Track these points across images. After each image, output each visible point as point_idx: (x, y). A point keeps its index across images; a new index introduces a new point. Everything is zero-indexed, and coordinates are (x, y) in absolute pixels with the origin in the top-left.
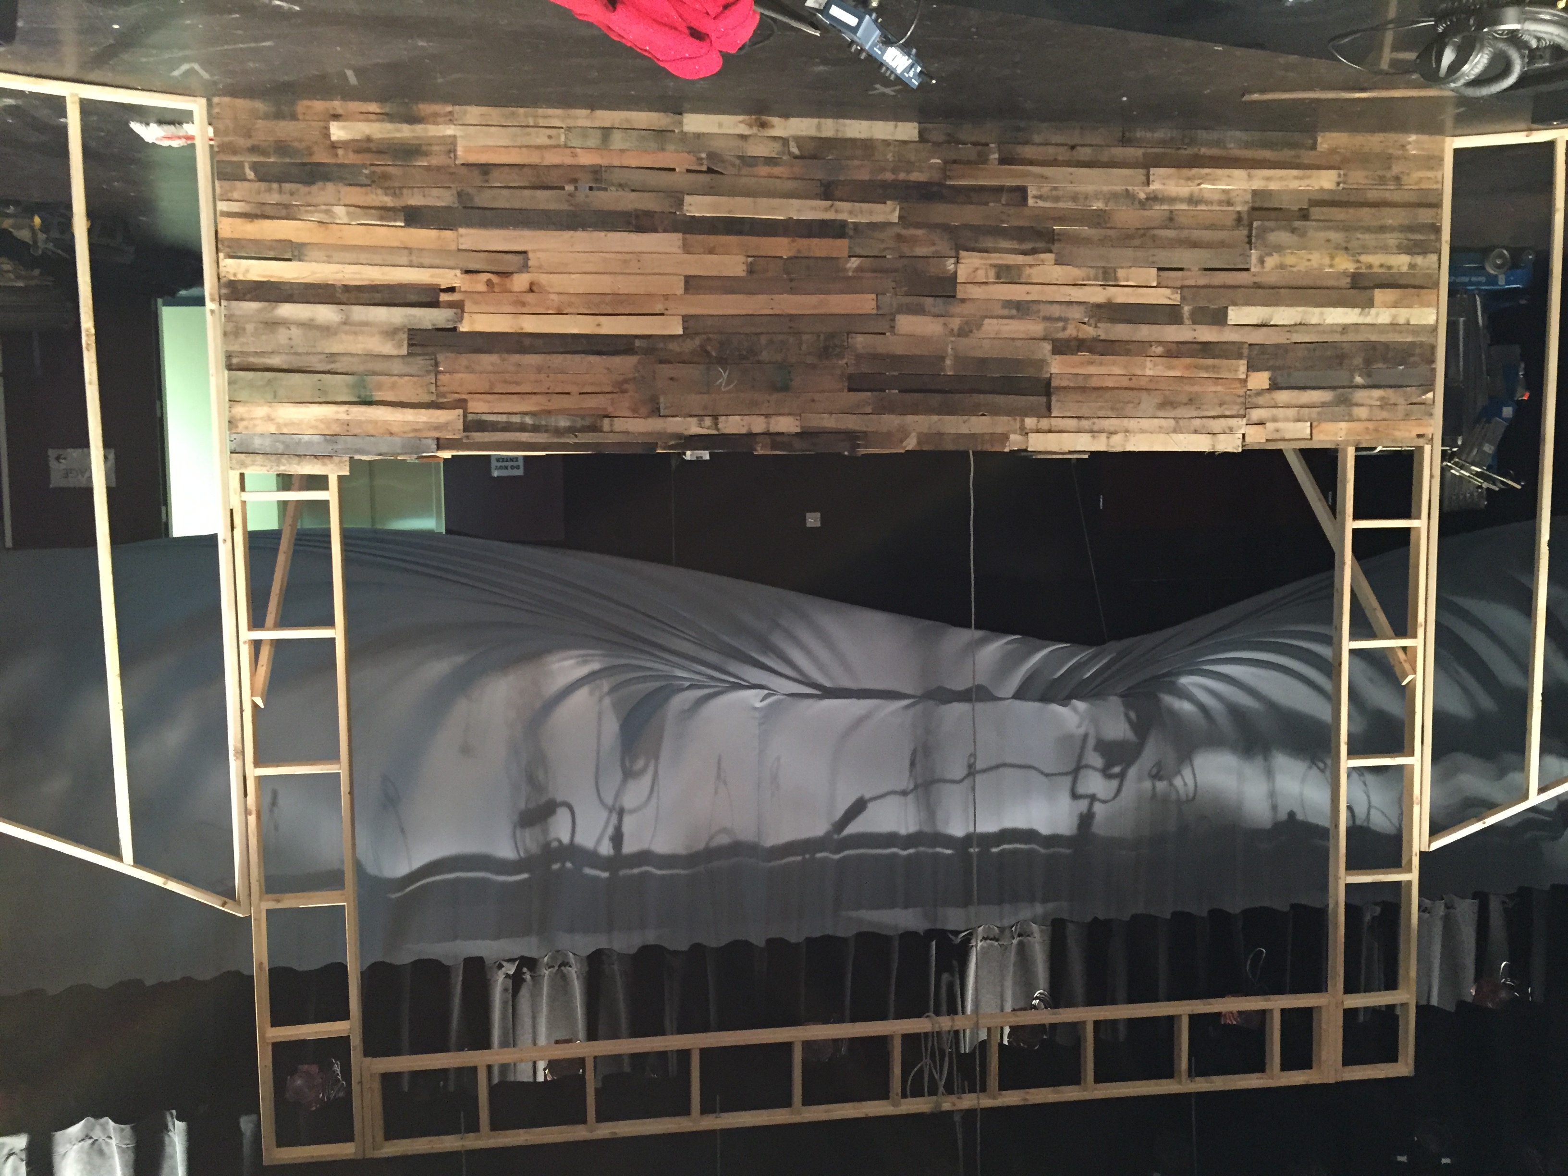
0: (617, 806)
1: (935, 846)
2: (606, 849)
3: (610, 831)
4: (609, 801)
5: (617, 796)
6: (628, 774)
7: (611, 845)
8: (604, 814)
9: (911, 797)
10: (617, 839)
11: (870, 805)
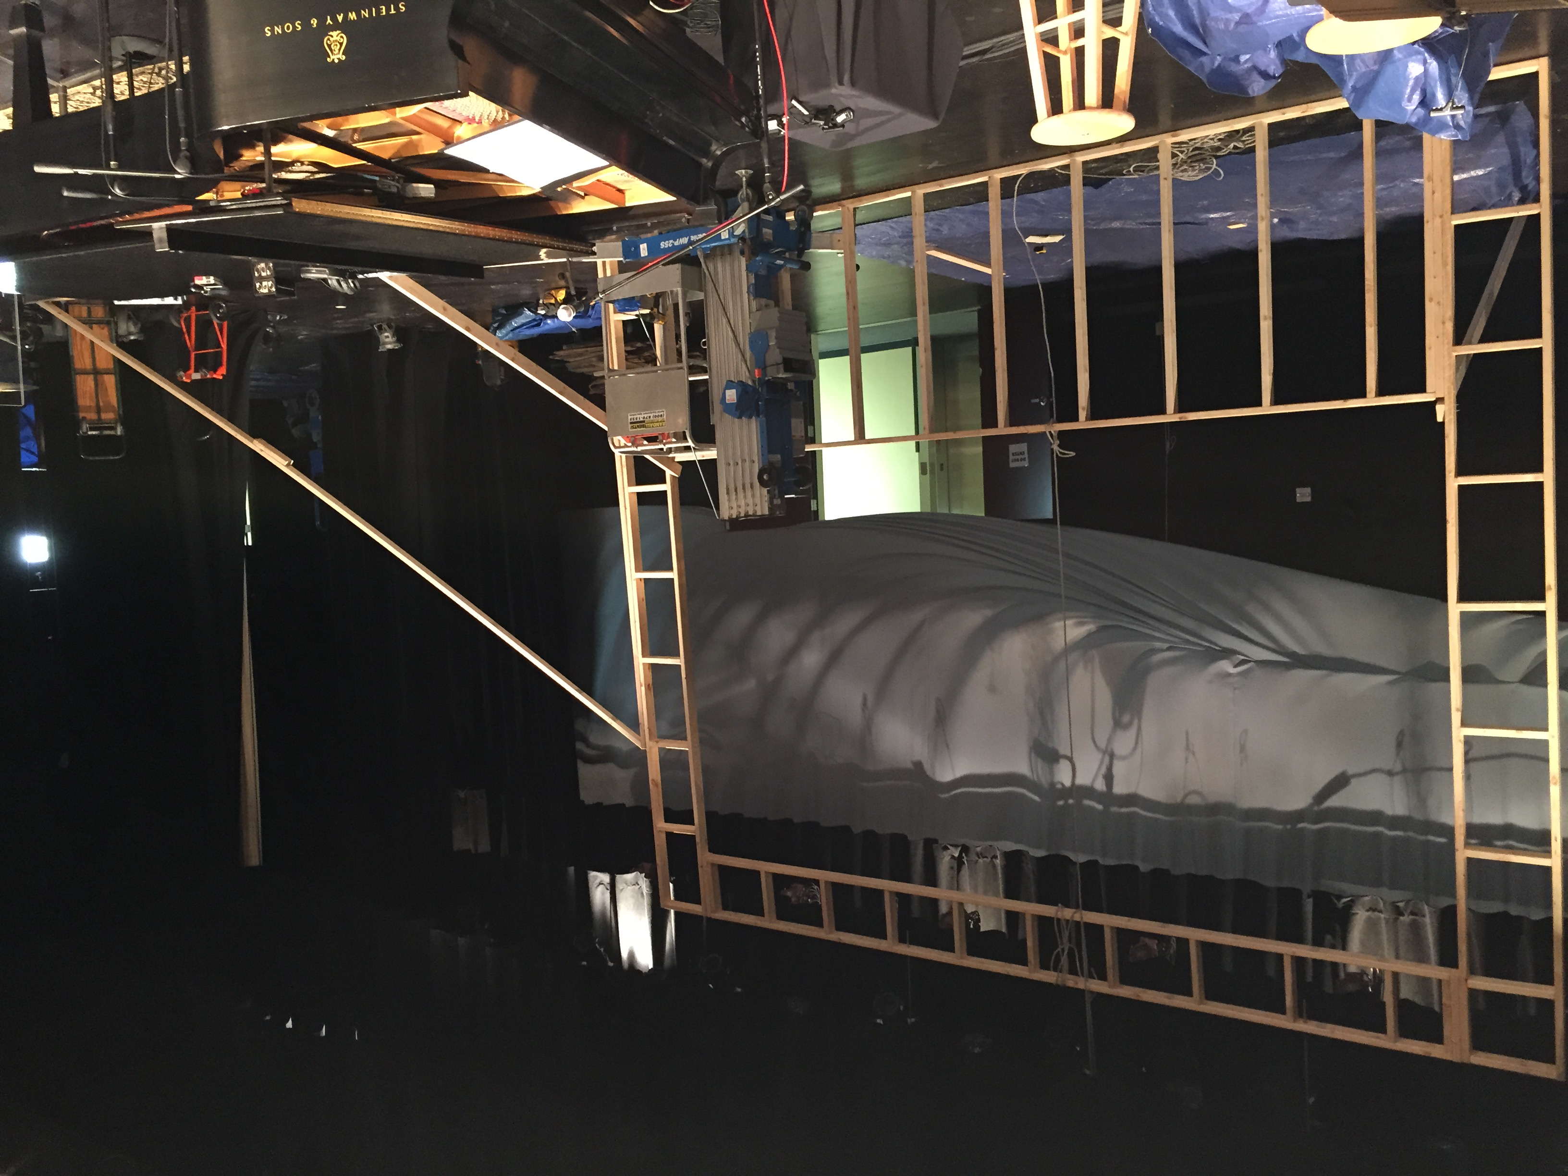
0: (1109, 750)
1: (1426, 834)
2: (1100, 785)
3: (1103, 770)
4: (1102, 744)
5: (1110, 740)
6: (1118, 725)
7: (1104, 783)
8: (1098, 756)
9: (1397, 779)
10: (1109, 778)
11: (1354, 781)
